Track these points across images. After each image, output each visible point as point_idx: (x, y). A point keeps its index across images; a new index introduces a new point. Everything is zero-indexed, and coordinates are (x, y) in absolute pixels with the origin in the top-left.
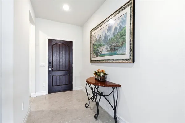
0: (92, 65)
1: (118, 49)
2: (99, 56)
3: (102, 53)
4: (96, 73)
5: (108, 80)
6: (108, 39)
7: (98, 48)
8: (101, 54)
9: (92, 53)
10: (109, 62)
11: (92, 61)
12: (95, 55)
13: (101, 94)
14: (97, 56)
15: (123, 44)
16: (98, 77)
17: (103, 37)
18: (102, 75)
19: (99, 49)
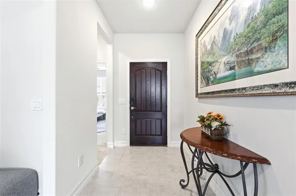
0: (199, 102)
1: (258, 58)
2: (212, 82)
3: (219, 76)
4: (202, 120)
5: (231, 138)
6: (232, 40)
7: (210, 67)
8: (215, 78)
9: (199, 78)
10: (233, 96)
11: (197, 95)
12: (204, 81)
13: (215, 169)
14: (208, 84)
15: (276, 39)
16: (206, 128)
17: (219, 40)
18: (215, 124)
19: (213, 68)
